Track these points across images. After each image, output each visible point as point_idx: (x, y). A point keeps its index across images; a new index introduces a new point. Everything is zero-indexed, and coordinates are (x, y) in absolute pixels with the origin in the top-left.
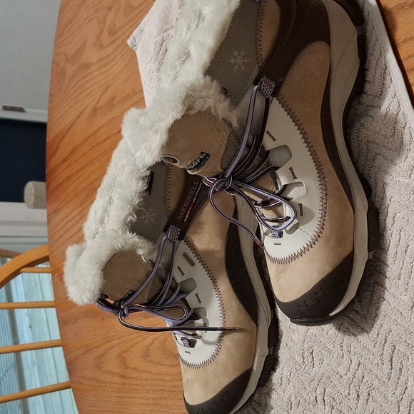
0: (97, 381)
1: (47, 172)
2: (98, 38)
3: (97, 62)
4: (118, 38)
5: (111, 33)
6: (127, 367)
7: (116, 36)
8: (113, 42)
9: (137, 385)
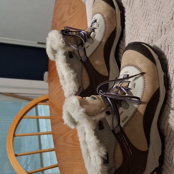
0: (64, 147)
1: (49, 65)
2: (69, 11)
3: (68, 20)
4: (76, 10)
5: (73, 8)
6: (75, 141)
7: (75, 9)
8: (74, 12)
9: (78, 148)
